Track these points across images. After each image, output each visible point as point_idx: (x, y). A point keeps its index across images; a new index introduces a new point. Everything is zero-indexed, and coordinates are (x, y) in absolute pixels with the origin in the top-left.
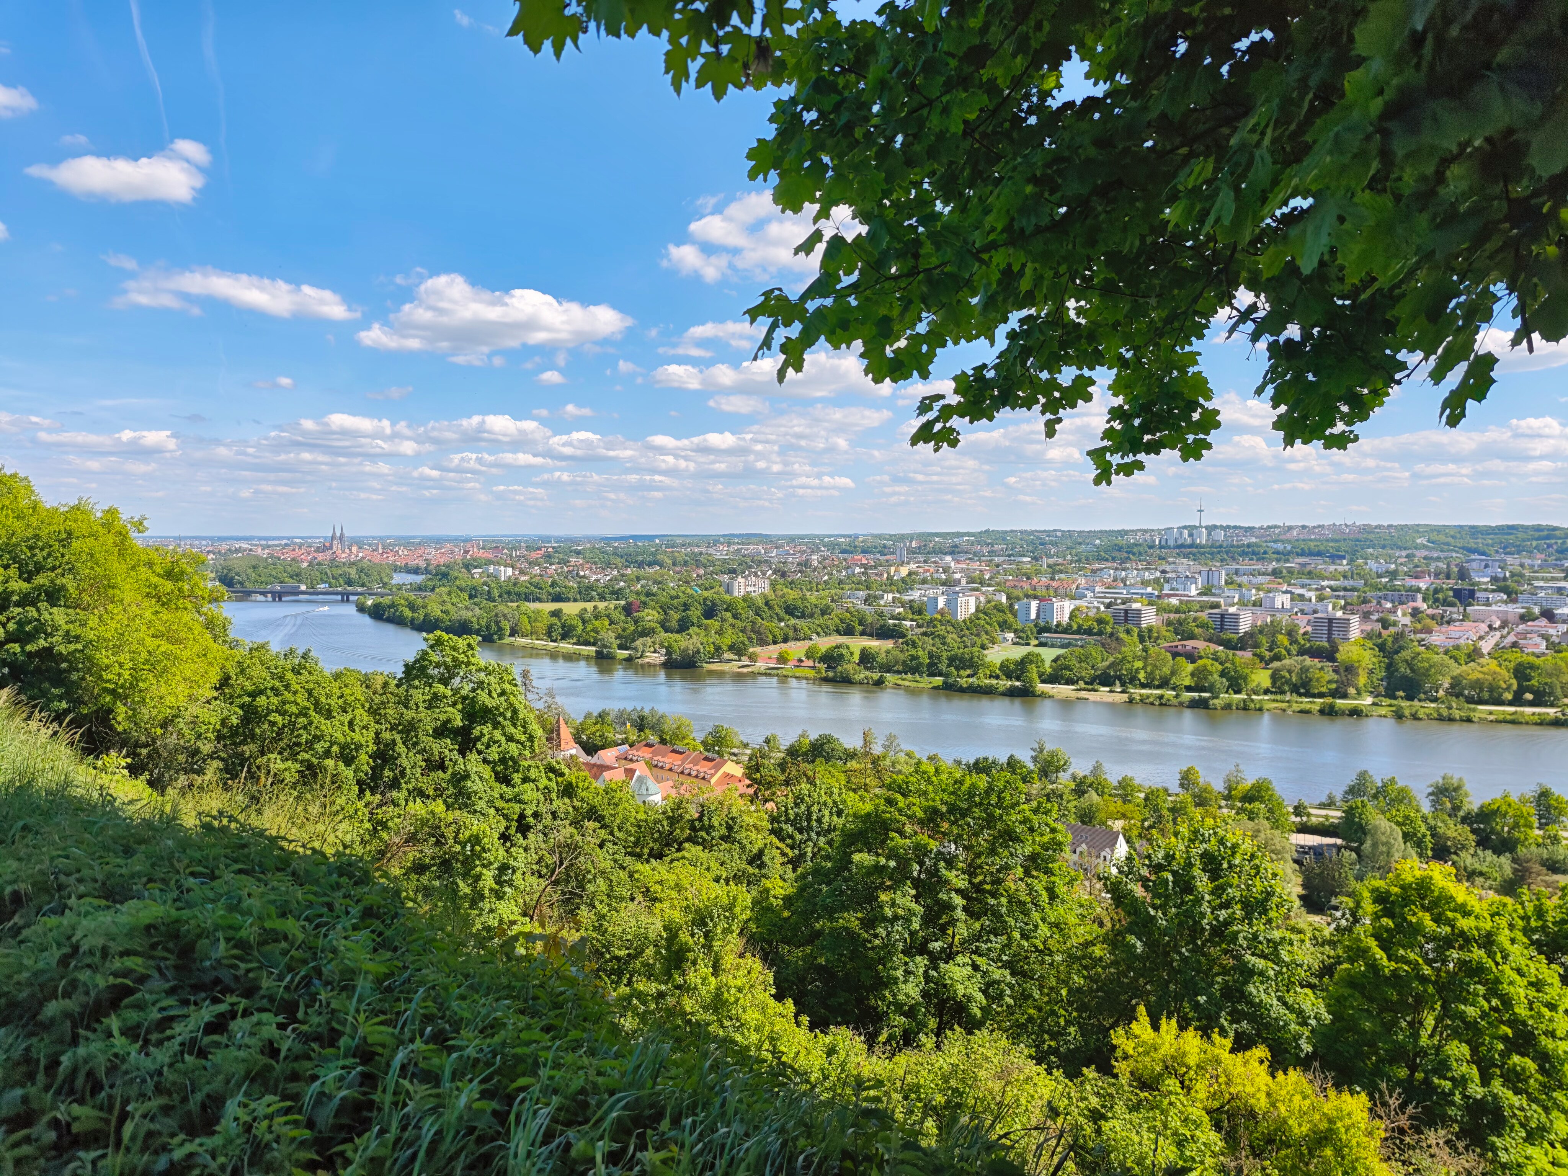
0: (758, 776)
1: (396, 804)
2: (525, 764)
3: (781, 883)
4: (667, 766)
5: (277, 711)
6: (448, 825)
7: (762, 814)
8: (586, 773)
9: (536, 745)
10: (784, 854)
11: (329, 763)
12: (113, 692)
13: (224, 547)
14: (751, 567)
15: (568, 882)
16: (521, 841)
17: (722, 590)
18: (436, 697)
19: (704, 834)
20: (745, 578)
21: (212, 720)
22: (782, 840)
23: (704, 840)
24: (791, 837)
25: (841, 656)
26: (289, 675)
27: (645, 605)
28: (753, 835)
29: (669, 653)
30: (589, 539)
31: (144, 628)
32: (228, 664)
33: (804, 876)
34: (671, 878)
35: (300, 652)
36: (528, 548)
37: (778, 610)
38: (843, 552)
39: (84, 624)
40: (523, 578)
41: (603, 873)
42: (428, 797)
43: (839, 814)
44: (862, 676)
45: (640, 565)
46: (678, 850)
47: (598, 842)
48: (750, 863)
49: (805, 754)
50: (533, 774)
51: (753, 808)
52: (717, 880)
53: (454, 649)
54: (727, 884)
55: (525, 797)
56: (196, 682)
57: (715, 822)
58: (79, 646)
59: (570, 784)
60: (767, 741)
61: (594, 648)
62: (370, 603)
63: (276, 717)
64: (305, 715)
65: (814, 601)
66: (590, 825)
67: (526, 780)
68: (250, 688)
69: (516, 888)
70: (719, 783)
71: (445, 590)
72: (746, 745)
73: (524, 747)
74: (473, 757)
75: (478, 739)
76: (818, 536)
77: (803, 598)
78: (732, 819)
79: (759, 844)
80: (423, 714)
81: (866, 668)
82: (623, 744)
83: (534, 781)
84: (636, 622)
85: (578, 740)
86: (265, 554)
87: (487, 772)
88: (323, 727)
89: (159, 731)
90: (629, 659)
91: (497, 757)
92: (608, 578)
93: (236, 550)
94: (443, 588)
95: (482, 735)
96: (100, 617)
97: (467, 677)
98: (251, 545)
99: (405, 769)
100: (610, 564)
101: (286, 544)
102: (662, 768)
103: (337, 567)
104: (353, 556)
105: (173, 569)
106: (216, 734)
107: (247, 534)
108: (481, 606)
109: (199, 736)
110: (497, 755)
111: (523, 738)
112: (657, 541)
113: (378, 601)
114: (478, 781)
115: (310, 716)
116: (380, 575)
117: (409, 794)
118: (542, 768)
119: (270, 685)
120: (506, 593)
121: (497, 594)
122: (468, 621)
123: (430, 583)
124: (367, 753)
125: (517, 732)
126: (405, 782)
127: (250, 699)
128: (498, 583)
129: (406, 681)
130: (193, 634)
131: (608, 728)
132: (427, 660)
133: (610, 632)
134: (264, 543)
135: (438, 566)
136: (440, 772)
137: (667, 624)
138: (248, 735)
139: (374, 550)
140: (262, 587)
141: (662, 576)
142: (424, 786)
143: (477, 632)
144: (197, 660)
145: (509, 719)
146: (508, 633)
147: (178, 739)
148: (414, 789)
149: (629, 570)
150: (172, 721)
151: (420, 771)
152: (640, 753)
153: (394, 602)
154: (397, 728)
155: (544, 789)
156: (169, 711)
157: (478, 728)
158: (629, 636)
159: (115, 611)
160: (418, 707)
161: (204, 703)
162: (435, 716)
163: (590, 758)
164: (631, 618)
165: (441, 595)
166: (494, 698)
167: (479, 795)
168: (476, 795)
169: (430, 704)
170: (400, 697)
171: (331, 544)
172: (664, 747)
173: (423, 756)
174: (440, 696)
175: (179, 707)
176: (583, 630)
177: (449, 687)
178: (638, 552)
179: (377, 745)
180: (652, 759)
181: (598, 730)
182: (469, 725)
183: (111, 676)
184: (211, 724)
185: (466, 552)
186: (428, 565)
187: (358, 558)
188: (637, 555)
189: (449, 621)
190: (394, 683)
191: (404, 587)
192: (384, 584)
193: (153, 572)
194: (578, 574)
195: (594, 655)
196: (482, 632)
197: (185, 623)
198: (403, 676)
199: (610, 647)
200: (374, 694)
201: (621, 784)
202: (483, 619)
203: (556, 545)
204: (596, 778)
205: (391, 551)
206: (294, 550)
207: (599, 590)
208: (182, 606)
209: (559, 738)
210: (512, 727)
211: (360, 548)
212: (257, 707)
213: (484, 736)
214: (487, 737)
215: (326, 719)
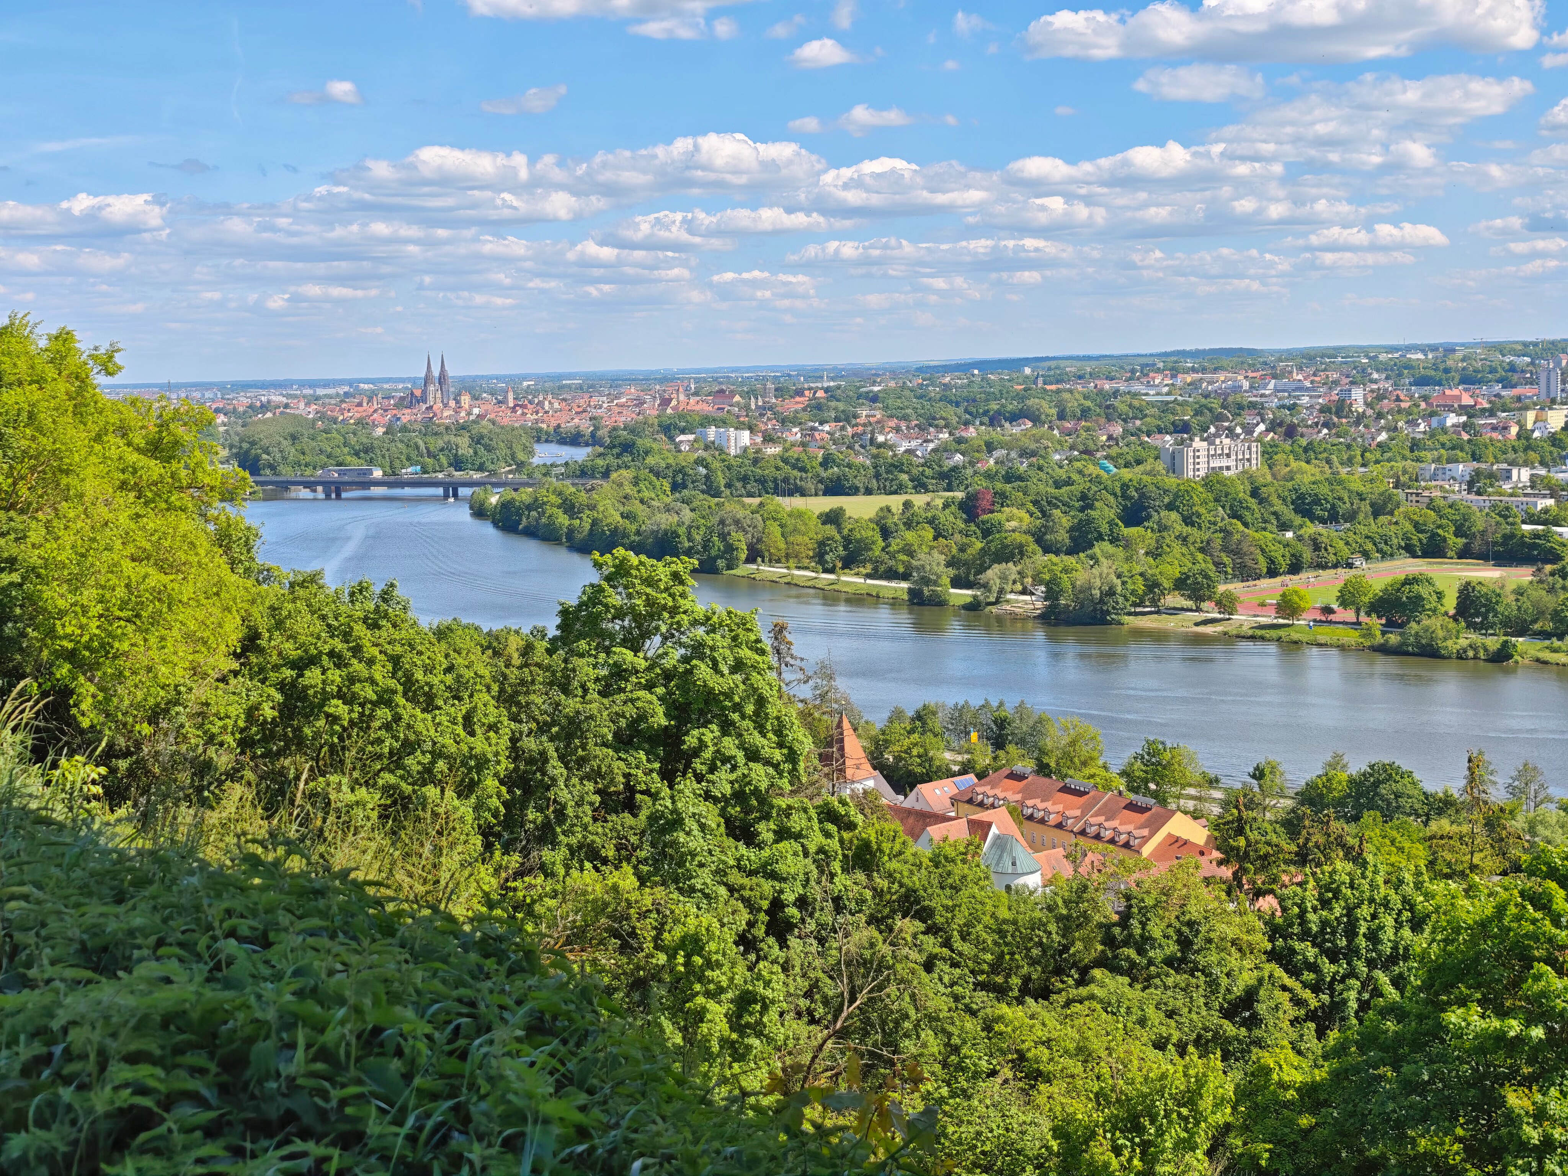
0: (1242, 842)
1: (549, 874)
2: (782, 802)
3: (1295, 1060)
4: (1053, 819)
5: (340, 695)
6: (643, 915)
7: (1252, 918)
8: (897, 825)
9: (802, 765)
10: (1298, 1002)
11: (431, 792)
12: (71, 656)
13: (242, 401)
14: (1220, 418)
15: (866, 1034)
16: (776, 951)
17: (1160, 466)
18: (619, 673)
19: (1132, 953)
20: (1210, 440)
21: (233, 711)
22: (1294, 972)
23: (1133, 964)
24: (1313, 967)
25: (1417, 602)
26: (360, 629)
27: (1003, 498)
28: (1233, 960)
29: (1052, 594)
30: (894, 372)
31: (118, 544)
32: (255, 611)
33: (1340, 1050)
34: (1069, 1036)
35: (377, 589)
36: (780, 392)
37: (1278, 506)
38: (1421, 382)
39: (22, 538)
40: (772, 450)
41: (932, 1018)
42: (605, 861)
43: (1417, 925)
44: (1463, 642)
45: (994, 420)
46: (1081, 983)
47: (921, 958)
48: (1229, 1013)
49: (1340, 803)
50: (797, 822)
51: (1231, 907)
52: (1160, 1045)
53: (650, 582)
54: (1182, 1053)
55: (781, 868)
56: (205, 642)
57: (1156, 930)
58: (16, 577)
59: (866, 845)
60: (1259, 774)
61: (905, 585)
62: (494, 500)
63: (337, 707)
64: (389, 704)
65: (1357, 486)
66: (907, 926)
67: (782, 834)
68: (295, 654)
69: (770, 1040)
70: (1160, 854)
71: (627, 474)
72: (1213, 782)
73: (780, 772)
74: (688, 786)
75: (696, 752)
76: (1364, 351)
77: (1335, 481)
78: (1190, 924)
79: (1247, 979)
80: (595, 704)
81: (1471, 626)
82: (963, 772)
83: (797, 836)
84: (986, 533)
85: (878, 765)
86: (310, 412)
87: (712, 816)
88: (420, 727)
89: (146, 728)
90: (974, 607)
91: (728, 790)
92: (931, 446)
93: (262, 406)
94: (624, 472)
95: (702, 745)
96: (48, 526)
97: (673, 636)
98: (287, 396)
99: (564, 807)
100: (934, 418)
101: (346, 394)
102: (1042, 821)
103: (436, 434)
104: (463, 414)
105: (161, 439)
106: (238, 736)
107: (281, 377)
108: (694, 505)
109: (211, 739)
110: (729, 786)
111: (777, 755)
112: (1028, 371)
113: (509, 497)
114: (695, 833)
115: (397, 705)
116: (511, 448)
117: (572, 854)
118: (813, 813)
119: (326, 648)
120: (739, 480)
121: (723, 482)
122: (675, 532)
123: (600, 462)
124: (496, 775)
125: (765, 742)
126: (564, 833)
127: (294, 673)
128: (724, 461)
129: (564, 644)
130: (197, 554)
131: (934, 740)
132: (601, 603)
133: (935, 554)
134: (308, 391)
135: (615, 429)
136: (626, 814)
137: (1048, 537)
138: (291, 740)
139: (499, 402)
140: (308, 473)
141: (1037, 441)
142: (598, 840)
143: (689, 553)
144: (204, 601)
145: (750, 717)
146: (743, 556)
147: (177, 743)
148: (581, 846)
149: (972, 429)
150: (167, 711)
151: (590, 813)
152: (998, 792)
153: (536, 499)
154: (549, 731)
155: (817, 853)
156: (162, 693)
157: (695, 732)
158: (974, 560)
159: (71, 515)
160: (585, 691)
161: (218, 680)
162: (616, 709)
163: (901, 798)
164: (978, 526)
165: (620, 485)
166: (723, 675)
167: (698, 858)
168: (693, 860)
169: (608, 686)
170: (554, 673)
171: (424, 392)
172: (1046, 780)
173: (596, 783)
174: (625, 670)
175: (176, 686)
176: (883, 549)
177: (641, 654)
178: (989, 394)
179: (515, 760)
180: (1022, 803)
181: (915, 745)
182: (678, 727)
183: (69, 630)
184: (229, 717)
185: (666, 402)
186: (597, 428)
187: (472, 418)
188: (987, 400)
189: (638, 533)
190: (541, 646)
191: (555, 471)
192: (518, 465)
193: (129, 444)
194: (872, 441)
195: (906, 597)
196: (698, 553)
197: (185, 536)
198: (558, 633)
199: (935, 583)
200: (507, 666)
201: (962, 850)
202: (698, 528)
203: (832, 384)
204: (916, 837)
205: (531, 402)
206: (360, 405)
207: (915, 471)
208: (178, 504)
209: (843, 756)
210: (756, 733)
211: (475, 398)
212: (306, 688)
213: (707, 747)
214: (712, 749)
215: (424, 711)
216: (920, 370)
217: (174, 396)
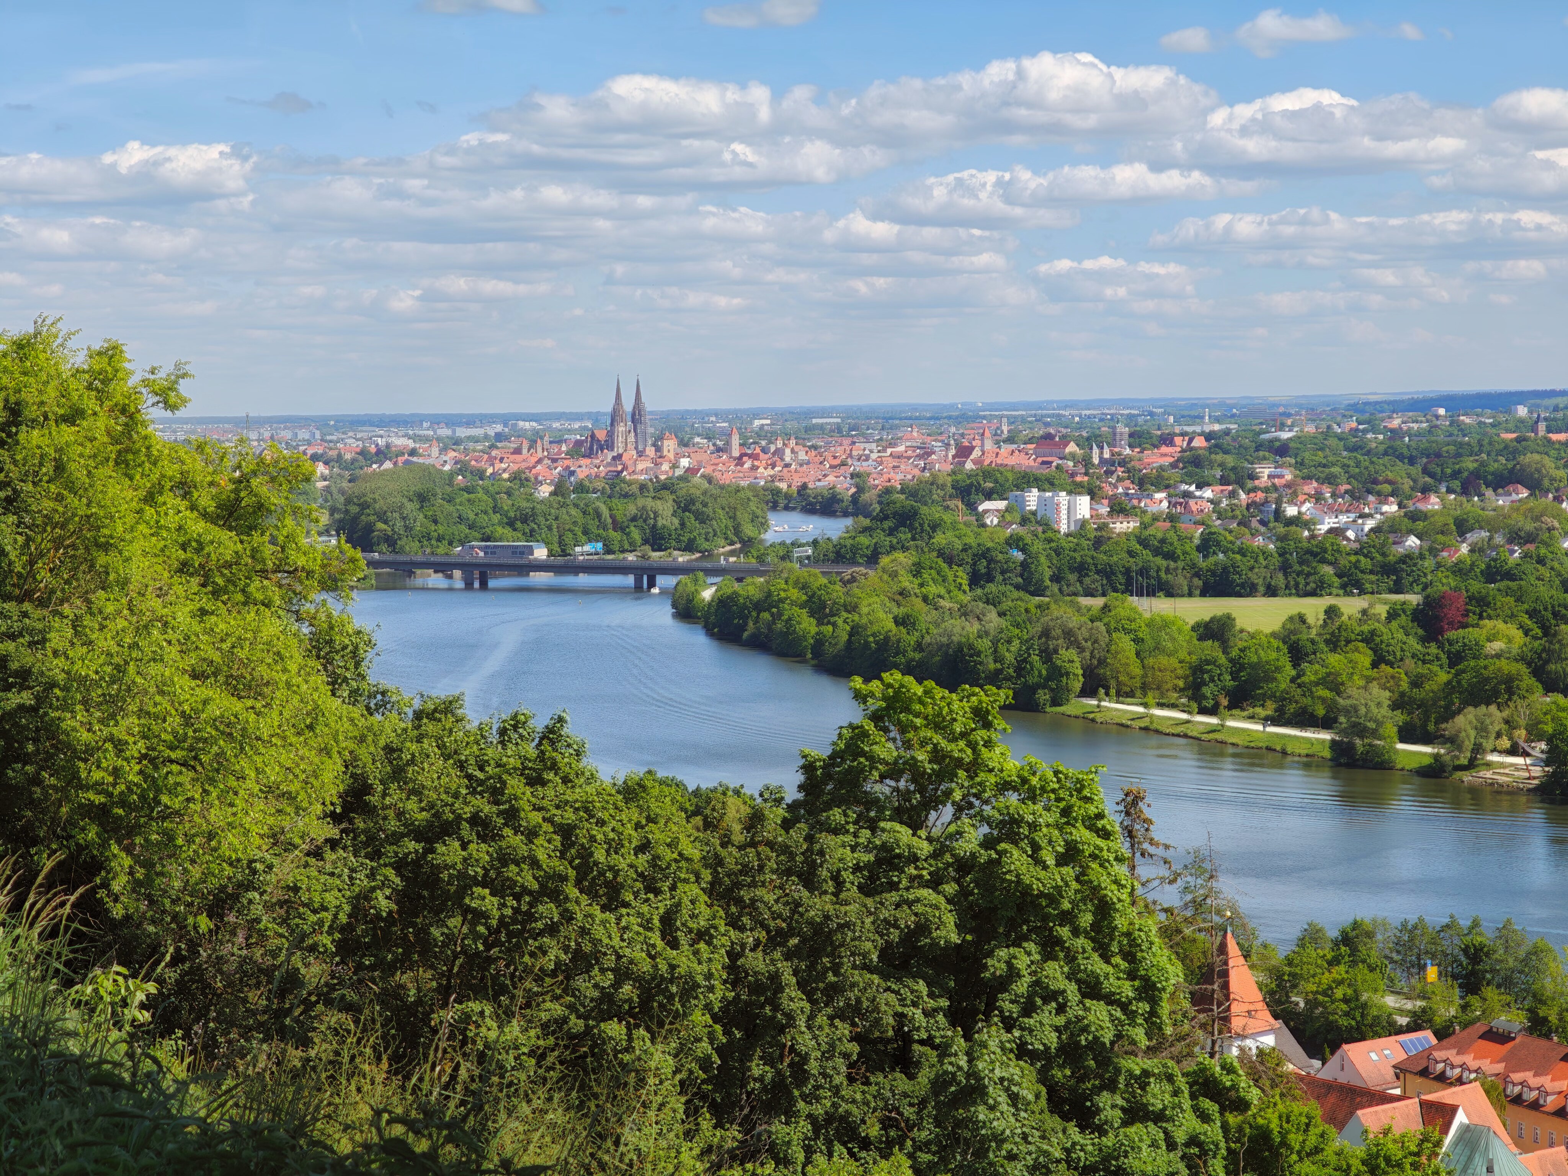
2: (1135, 1065)
4: (1551, 1102)
5: (487, 882)
8: (1314, 1108)
9: (1165, 1008)
11: (614, 1029)
12: (102, 816)
13: (352, 444)
18: (890, 859)
21: (331, 899)
26: (515, 785)
27: (1481, 606)
29: (1557, 754)
30: (1313, 413)
31: (172, 652)
32: (364, 753)
35: (539, 723)
36: (1137, 438)
39: (39, 642)
40: (1123, 526)
42: (866, 1144)
45: (1469, 486)
50: (1157, 1097)
53: (939, 724)
55: (1132, 1165)
56: (291, 797)
58: (26, 698)
59: (1262, 1136)
61: (1326, 736)
62: (707, 594)
63: (482, 899)
64: (556, 896)
67: (1135, 1113)
68: (420, 819)
71: (903, 559)
73: (1131, 1015)
74: (992, 1035)
75: (1003, 984)
80: (854, 906)
82: (1415, 1027)
83: (1159, 1117)
84: (1455, 659)
86: (448, 462)
87: (1028, 1083)
88: (599, 932)
89: (204, 923)
90: (1434, 772)
91: (1052, 1040)
92: (1370, 524)
93: (379, 452)
94: (900, 556)
95: (1013, 974)
96: (76, 624)
97: (971, 806)
98: (415, 438)
99: (805, 1058)
100: (1375, 482)
101: (499, 437)
102: (1535, 1106)
103: (626, 496)
104: (665, 467)
105: (239, 500)
106: (337, 936)
107: (407, 411)
108: (1004, 606)
109: (299, 941)
110: (1054, 1035)
111: (1127, 990)
112: (1522, 411)
113: (729, 591)
114: (1004, 1107)
115: (567, 898)
116: (733, 518)
117: (816, 1130)
118: (1182, 1082)
119: (467, 811)
120: (1072, 570)
121: (1048, 573)
122: (971, 647)
123: (864, 540)
124: (708, 1007)
125: (1110, 969)
126: (804, 1097)
127: (420, 847)
128: (1050, 541)
129: (809, 813)
130: (285, 670)
131: (1370, 976)
132: (863, 754)
133: (1375, 688)
134: (444, 432)
135: (888, 491)
136: (898, 1075)
137: (1552, 667)
138: (413, 945)
139: (719, 450)
140: (441, 550)
141: (1537, 519)
142: (855, 1110)
143: (995, 679)
144: (293, 739)
145: (1086, 933)
146: (1077, 685)
147: (249, 946)
148: (830, 1118)
149: (1434, 499)
150: (236, 897)
151: (844, 1069)
152: (1469, 1059)
153: (769, 594)
154: (783, 944)
155: (1187, 1145)
156: (228, 871)
157: (1003, 953)
158: (1435, 701)
159: (110, 608)
160: (839, 884)
161: (308, 854)
162: (884, 914)
163: (1317, 1063)
164: (1441, 647)
165: (894, 575)
166: (1045, 867)
167: (1007, 1146)
168: (999, 1148)
169: (872, 878)
170: (792, 856)
171: (611, 434)
172: (1543, 1043)
173: (854, 1025)
174: (899, 856)
175: (251, 862)
176: (1293, 680)
177: (923, 833)
178: (1461, 445)
179: (734, 984)
180: (1505, 1078)
181: (1339, 983)
182: (977, 943)
183: (97, 775)
184: (326, 909)
185: (964, 452)
186: (860, 490)
187: (679, 472)
188: (1458, 455)
189: (919, 647)
190: (776, 815)
191: (797, 553)
192: (742, 541)
193: (193, 508)
194: (1278, 514)
195: (1327, 754)
196: (1008, 678)
197: (268, 643)
198: (800, 796)
199: (1375, 734)
200: (724, 845)
201: (1414, 1149)
202: (1009, 642)
203: (1217, 427)
204: (1340, 1125)
205: (764, 450)
206: (518, 451)
207: (1343, 562)
208: (259, 596)
209: (1227, 997)
210: (1096, 956)
211: (683, 443)
212: (437, 869)
213: (1020, 976)
214: (1027, 979)
215: (604, 908)
216: (1355, 408)
217: (253, 435)
